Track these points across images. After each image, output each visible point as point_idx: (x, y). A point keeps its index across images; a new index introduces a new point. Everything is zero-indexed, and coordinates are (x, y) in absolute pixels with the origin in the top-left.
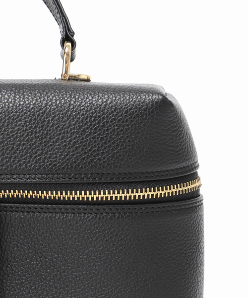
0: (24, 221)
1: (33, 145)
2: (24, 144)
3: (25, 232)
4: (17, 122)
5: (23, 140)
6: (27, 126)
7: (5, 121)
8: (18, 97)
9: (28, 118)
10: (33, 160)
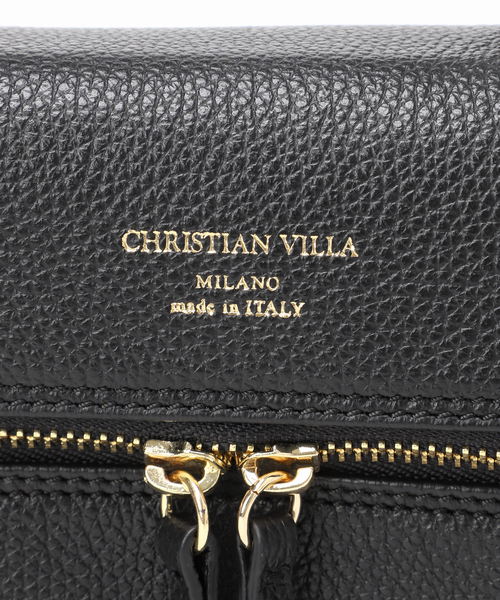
0: (432, 544)
1: (482, 294)
2: (446, 293)
3: (436, 582)
4: (422, 211)
5: (445, 276)
6: (459, 226)
7: (379, 207)
8: (424, 112)
9: (465, 196)
10: (479, 350)
